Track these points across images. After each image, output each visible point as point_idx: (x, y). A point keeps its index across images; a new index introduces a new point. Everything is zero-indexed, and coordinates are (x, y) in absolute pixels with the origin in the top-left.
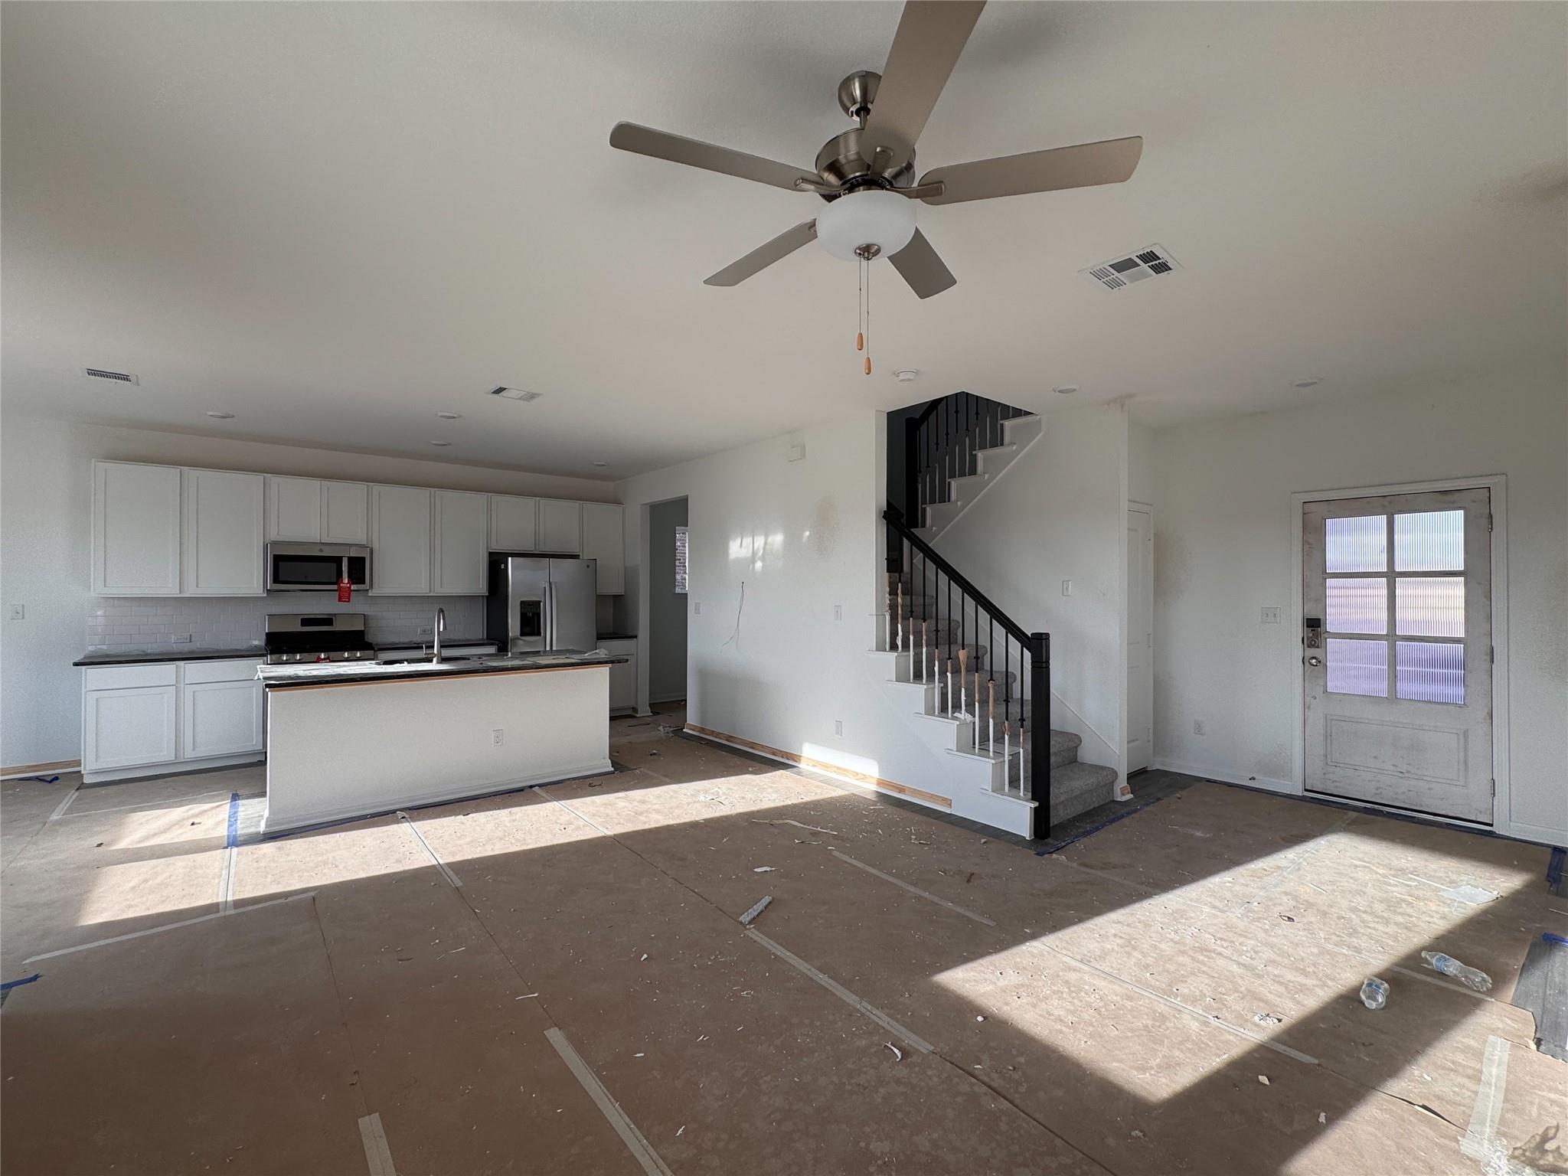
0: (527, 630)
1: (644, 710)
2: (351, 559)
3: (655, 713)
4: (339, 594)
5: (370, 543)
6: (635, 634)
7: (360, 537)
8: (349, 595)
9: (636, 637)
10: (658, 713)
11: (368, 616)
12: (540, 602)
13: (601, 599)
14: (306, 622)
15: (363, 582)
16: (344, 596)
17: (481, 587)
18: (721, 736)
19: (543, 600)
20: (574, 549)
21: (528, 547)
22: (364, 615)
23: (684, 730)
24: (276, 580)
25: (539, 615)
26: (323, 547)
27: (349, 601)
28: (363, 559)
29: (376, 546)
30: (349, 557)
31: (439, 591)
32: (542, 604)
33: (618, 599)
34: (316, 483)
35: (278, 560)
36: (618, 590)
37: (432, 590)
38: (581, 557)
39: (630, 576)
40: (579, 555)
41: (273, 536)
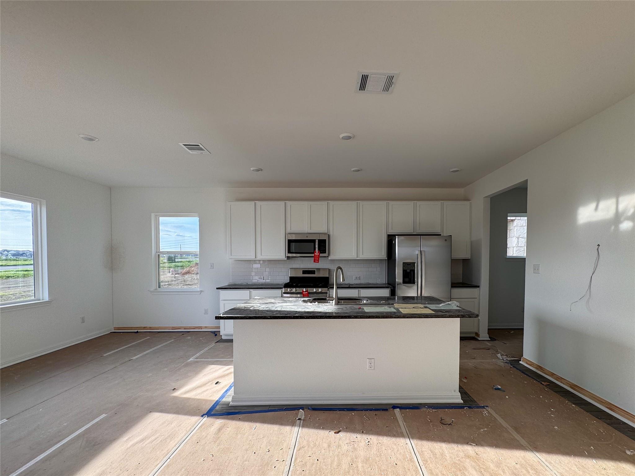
0: (407, 280)
1: (484, 335)
2: (319, 240)
3: (492, 339)
4: (314, 258)
5: (329, 232)
6: (478, 285)
7: (323, 229)
8: (319, 259)
9: (479, 287)
10: (495, 340)
11: (331, 269)
12: (415, 263)
13: (454, 262)
14: (304, 272)
15: (325, 253)
16: (316, 260)
17: (383, 255)
18: (563, 381)
19: (416, 262)
20: (437, 230)
21: (410, 230)
22: (329, 269)
23: (520, 362)
24: (289, 252)
25: (414, 271)
26: (308, 235)
27: (318, 262)
28: (325, 240)
29: (331, 234)
30: (318, 240)
31: (361, 257)
32: (416, 264)
33: (466, 262)
34: (306, 203)
35: (290, 242)
36: (467, 256)
37: (358, 257)
38: (442, 235)
39: (475, 247)
40: (441, 234)
41: (288, 231)
